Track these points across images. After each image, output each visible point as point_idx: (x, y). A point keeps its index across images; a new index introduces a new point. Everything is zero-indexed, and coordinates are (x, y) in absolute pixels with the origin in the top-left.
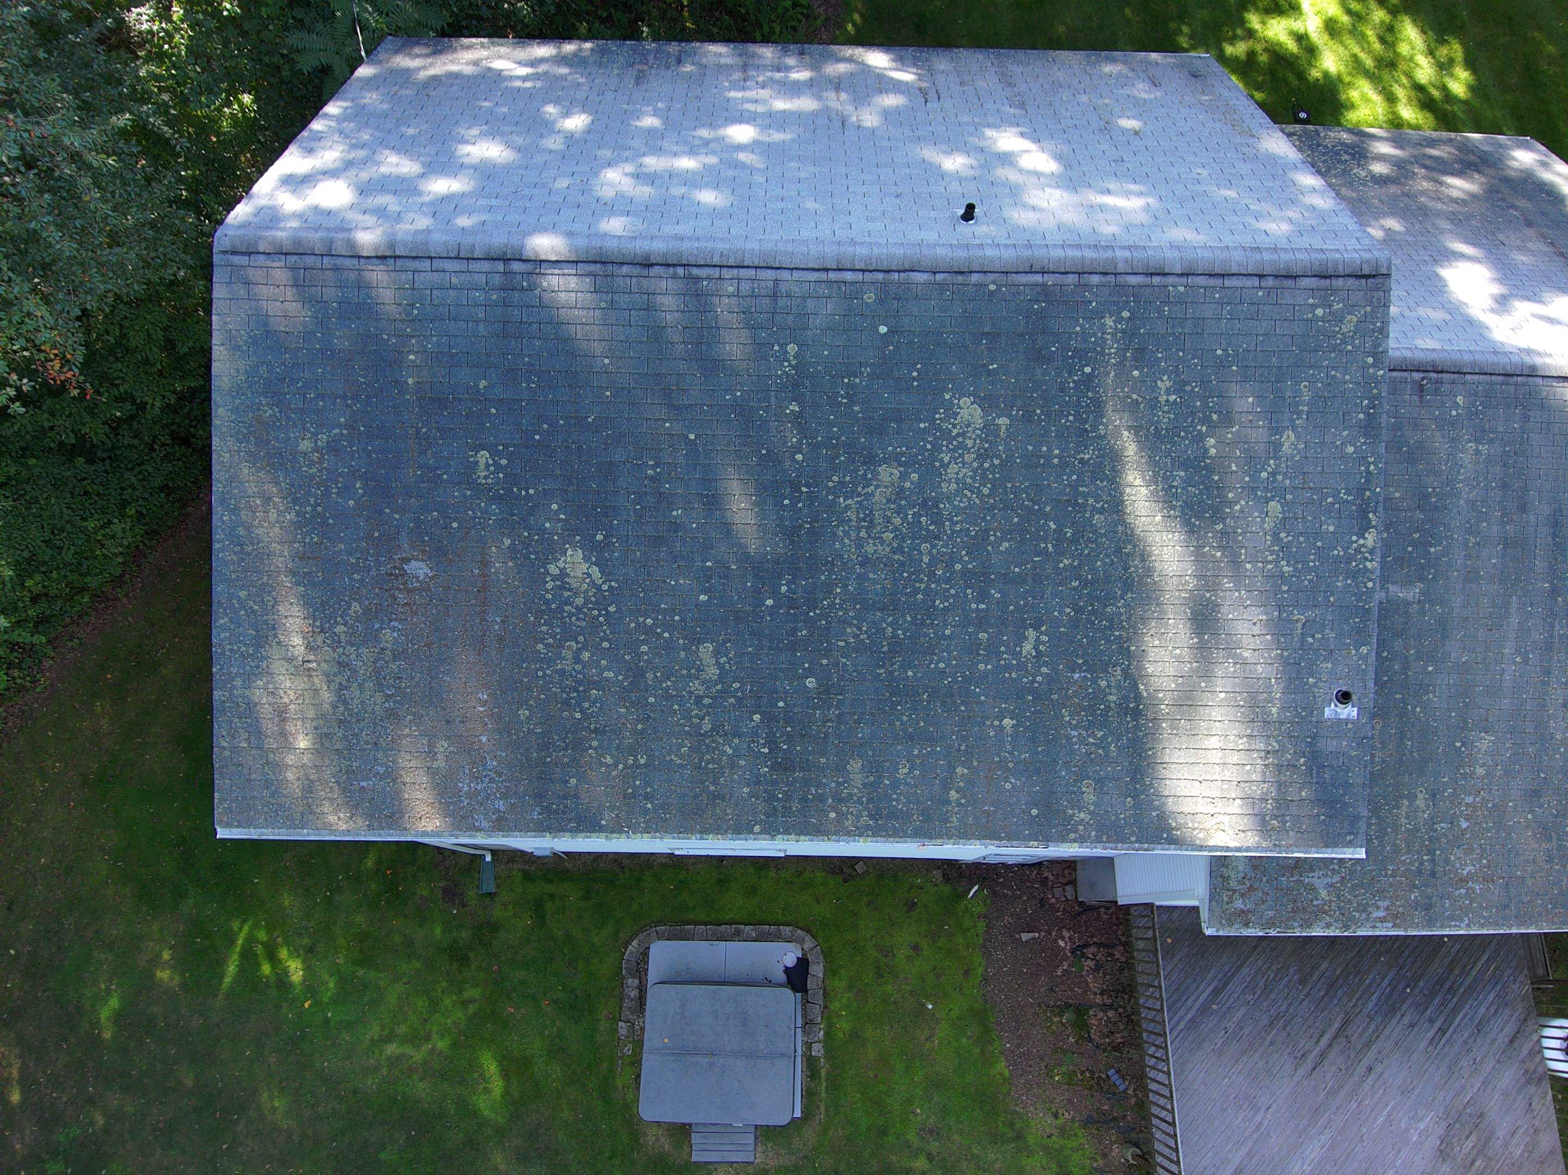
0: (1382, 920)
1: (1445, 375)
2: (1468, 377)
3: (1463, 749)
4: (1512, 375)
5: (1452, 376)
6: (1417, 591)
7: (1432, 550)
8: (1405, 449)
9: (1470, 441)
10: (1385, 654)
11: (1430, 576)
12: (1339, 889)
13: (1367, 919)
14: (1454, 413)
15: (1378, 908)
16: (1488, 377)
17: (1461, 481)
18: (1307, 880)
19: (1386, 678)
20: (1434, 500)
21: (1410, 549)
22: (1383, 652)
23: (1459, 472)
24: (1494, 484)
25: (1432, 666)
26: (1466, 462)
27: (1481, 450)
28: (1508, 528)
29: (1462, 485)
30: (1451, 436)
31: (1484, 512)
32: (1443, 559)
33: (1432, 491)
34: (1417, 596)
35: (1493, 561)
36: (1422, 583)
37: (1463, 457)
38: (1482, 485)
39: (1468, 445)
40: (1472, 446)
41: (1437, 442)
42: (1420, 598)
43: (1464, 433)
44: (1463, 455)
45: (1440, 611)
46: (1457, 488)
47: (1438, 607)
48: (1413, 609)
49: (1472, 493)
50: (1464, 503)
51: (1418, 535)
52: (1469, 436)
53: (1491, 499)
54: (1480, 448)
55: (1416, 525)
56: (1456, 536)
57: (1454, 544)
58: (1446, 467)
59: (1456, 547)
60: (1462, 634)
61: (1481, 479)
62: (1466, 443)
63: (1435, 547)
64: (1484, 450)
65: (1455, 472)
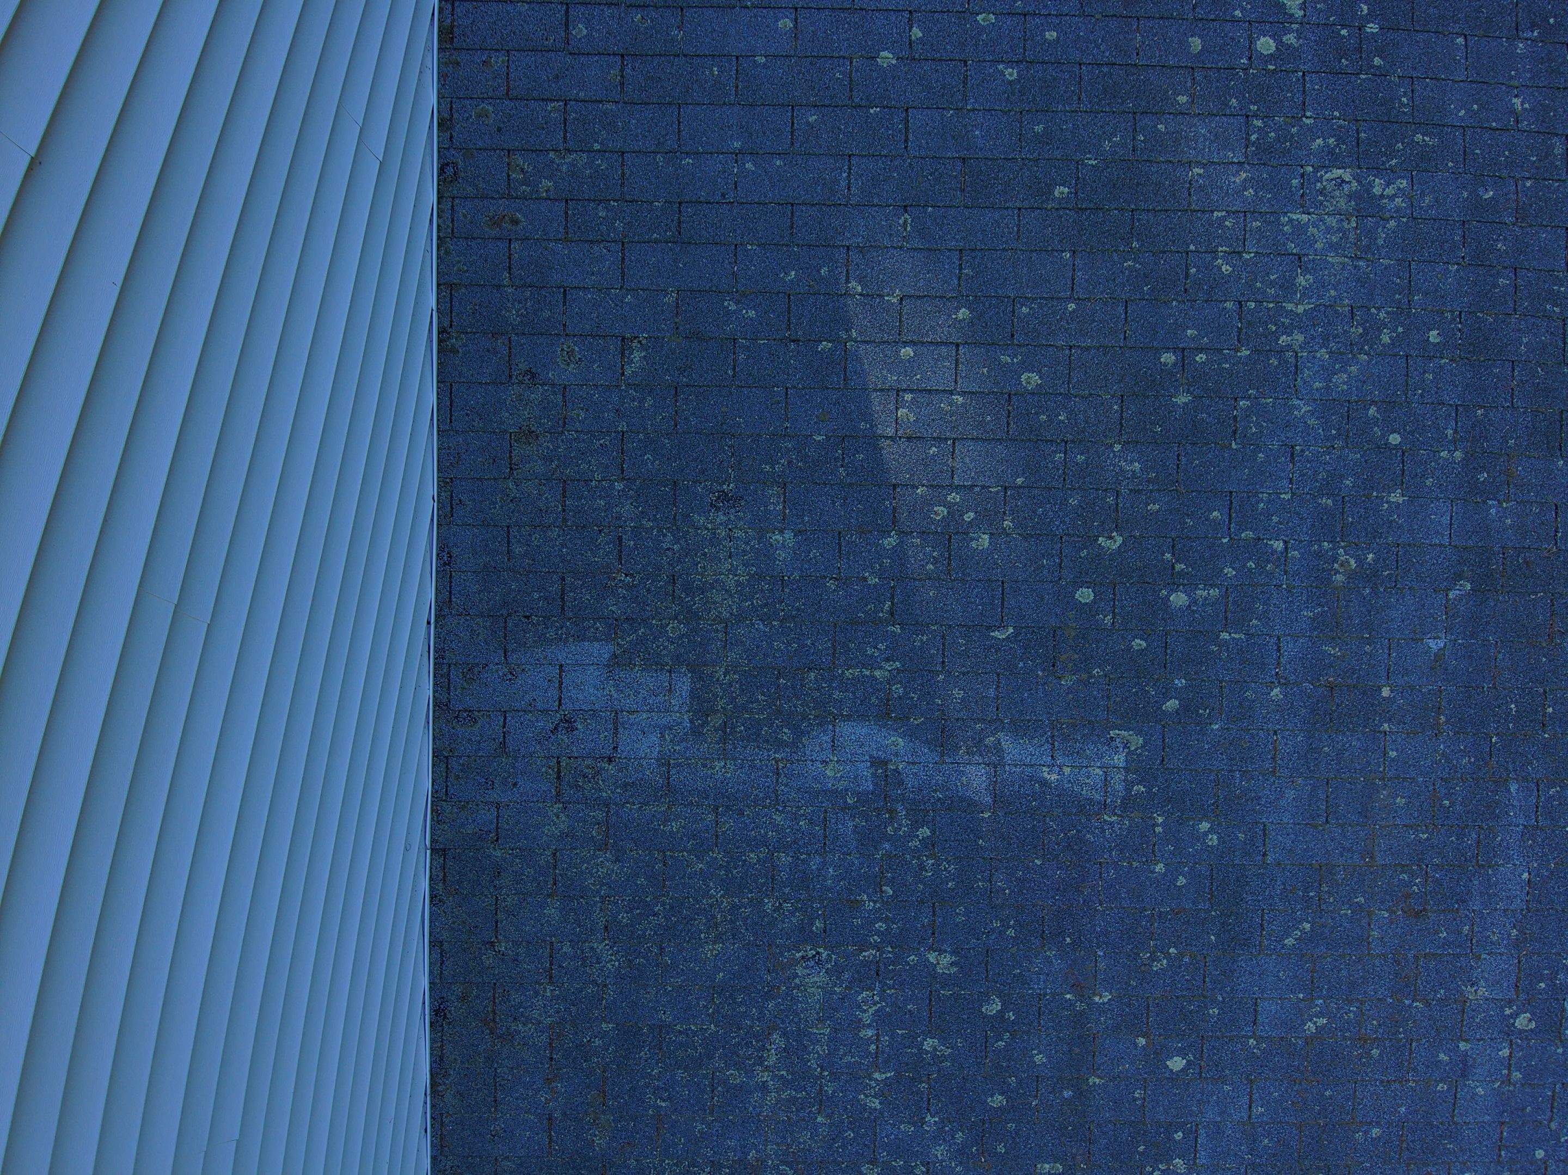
6: (1119, 759)
7: (1179, 599)
8: (1061, 191)
9: (1332, 159)
10: (994, 1007)
11: (1172, 704)
14: (1266, 45)
17: (1298, 323)
19: (997, 1100)
20: (1182, 399)
21: (1085, 595)
22: (985, 998)
23: (1287, 287)
24: (1434, 336)
25: (1182, 1053)
26: (1319, 246)
27: (1382, 196)
28: (1493, 511)
29: (1301, 338)
30: (1254, 137)
31: (1396, 447)
32: (1225, 636)
33: (1175, 365)
34: (1117, 781)
35: (1432, 643)
36: (1139, 732)
37: (1307, 224)
38: (1386, 339)
39: (1328, 176)
40: (1341, 182)
41: (1199, 164)
42: (1128, 790)
43: (1310, 129)
44: (1305, 217)
45: (1213, 840)
46: (1281, 352)
47: (1205, 826)
48: (1103, 831)
49: (1345, 371)
50: (1312, 413)
51: (1119, 540)
52: (1332, 140)
53: (1422, 396)
54: (1377, 191)
55: (1110, 500)
56: (1279, 545)
57: (1270, 574)
58: (1234, 266)
59: (1278, 586)
60: (1303, 931)
61: (1382, 315)
62: (1316, 170)
63: (1190, 588)
64: (1392, 198)
65: (1272, 284)
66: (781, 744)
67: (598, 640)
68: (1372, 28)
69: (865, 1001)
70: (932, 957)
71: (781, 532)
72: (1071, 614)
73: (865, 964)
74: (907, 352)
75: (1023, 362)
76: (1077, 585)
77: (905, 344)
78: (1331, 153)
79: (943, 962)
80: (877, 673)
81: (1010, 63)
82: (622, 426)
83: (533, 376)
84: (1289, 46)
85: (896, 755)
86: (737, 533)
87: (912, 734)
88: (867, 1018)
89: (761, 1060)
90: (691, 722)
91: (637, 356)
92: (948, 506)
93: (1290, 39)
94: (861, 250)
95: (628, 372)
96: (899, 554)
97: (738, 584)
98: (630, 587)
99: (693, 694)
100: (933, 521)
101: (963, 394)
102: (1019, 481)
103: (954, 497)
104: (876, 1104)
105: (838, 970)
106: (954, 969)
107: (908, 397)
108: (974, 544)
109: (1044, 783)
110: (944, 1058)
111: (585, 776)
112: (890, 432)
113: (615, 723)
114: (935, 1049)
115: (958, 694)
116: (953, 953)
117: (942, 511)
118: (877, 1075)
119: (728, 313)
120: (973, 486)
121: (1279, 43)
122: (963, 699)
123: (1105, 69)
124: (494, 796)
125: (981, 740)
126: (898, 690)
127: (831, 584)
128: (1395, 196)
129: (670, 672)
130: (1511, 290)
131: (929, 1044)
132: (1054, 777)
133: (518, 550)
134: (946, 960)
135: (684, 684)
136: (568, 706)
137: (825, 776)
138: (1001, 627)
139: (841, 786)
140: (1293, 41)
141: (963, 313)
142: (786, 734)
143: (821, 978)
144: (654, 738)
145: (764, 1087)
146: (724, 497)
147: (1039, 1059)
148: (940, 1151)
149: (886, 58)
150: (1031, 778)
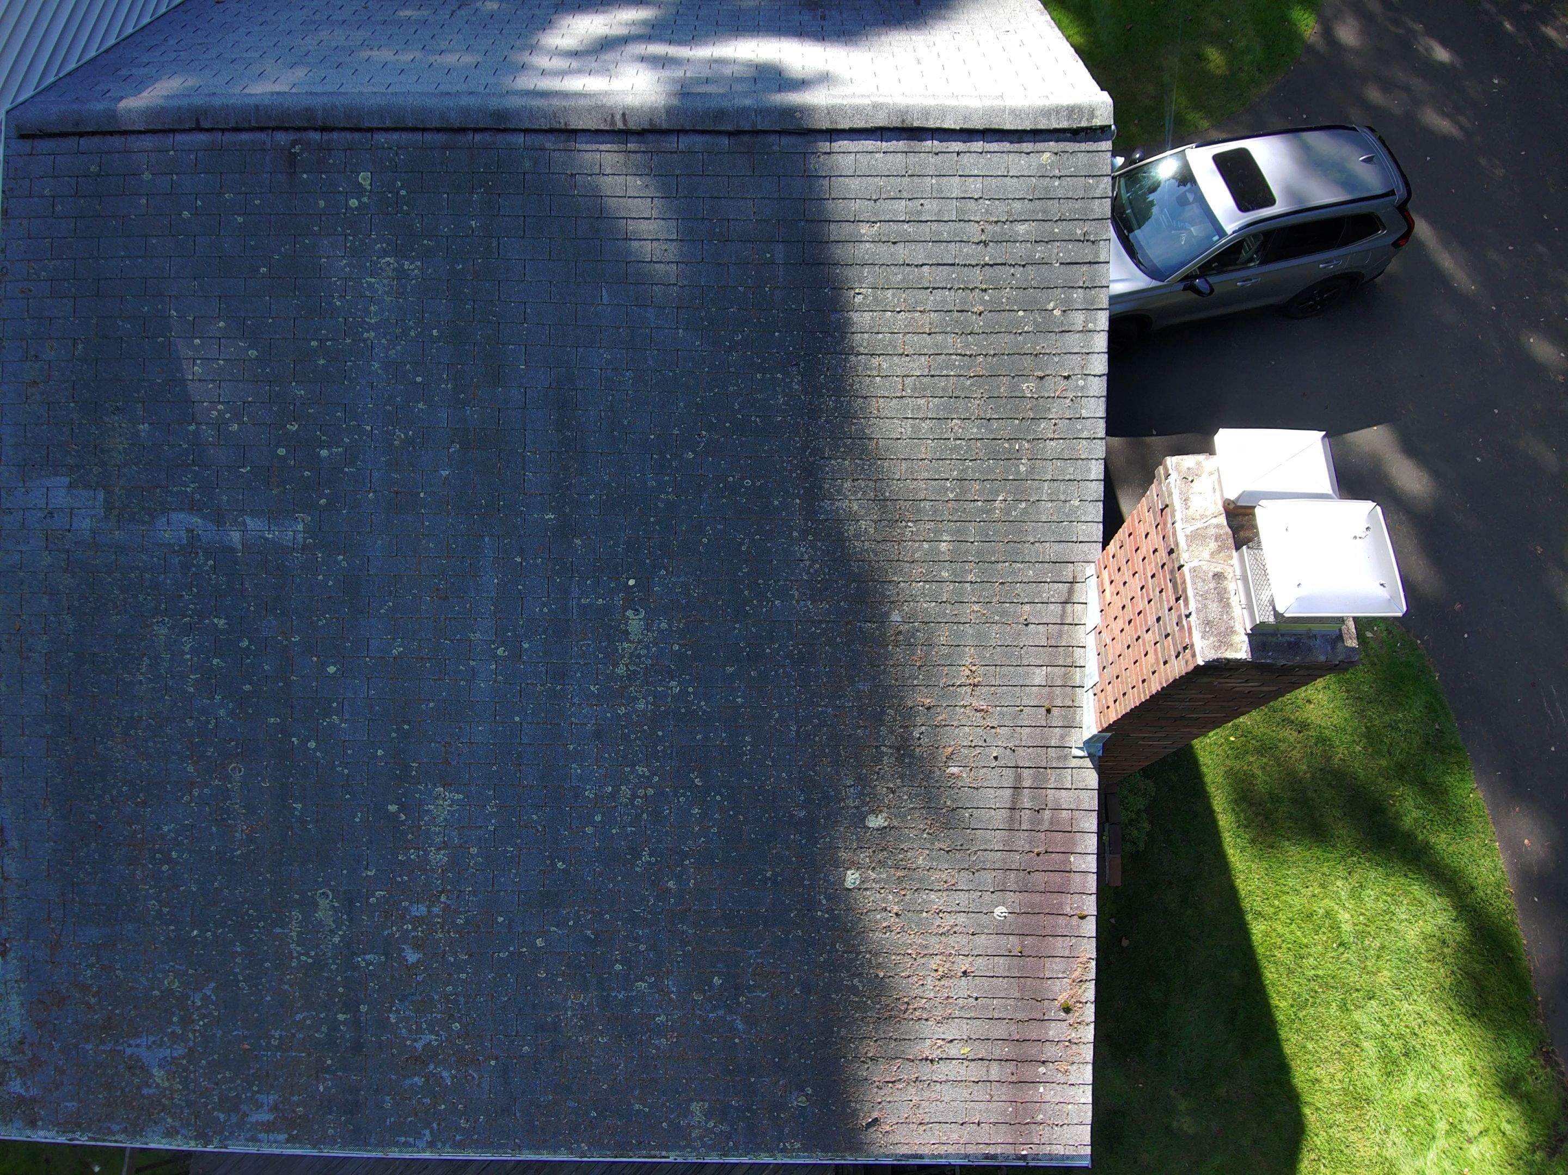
0: (269, 1127)
1: (335, 135)
2: (381, 138)
3: (403, 817)
4: (462, 130)
5: (349, 136)
6: (300, 527)
7: (324, 453)
8: (263, 270)
9: (385, 253)
10: (245, 643)
11: (323, 501)
12: (186, 1069)
13: (240, 1125)
14: (354, 203)
15: (259, 1106)
16: (418, 136)
17: (371, 327)
18: (129, 1051)
19: (247, 687)
20: (322, 362)
21: (282, 451)
22: (240, 640)
23: (366, 311)
24: (435, 332)
25: (334, 664)
26: (380, 293)
27: (409, 270)
28: (468, 412)
29: (373, 334)
30: (348, 245)
31: (419, 383)
32: (346, 470)
33: (317, 346)
34: (300, 537)
35: (442, 472)
36: (309, 515)
37: (374, 283)
38: (412, 334)
39: (384, 261)
40: (389, 264)
41: (324, 257)
42: (305, 542)
43: (374, 239)
44: (373, 280)
45: (345, 564)
46: (365, 340)
47: (341, 557)
48: (294, 561)
49: (394, 349)
50: (380, 368)
51: (297, 426)
52: (384, 245)
53: (431, 359)
54: (406, 267)
55: (291, 408)
56: (369, 428)
57: (365, 441)
58: (342, 302)
59: (370, 447)
60: (389, 607)
61: (411, 323)
62: (378, 258)
63: (329, 447)
64: (413, 270)
65: (359, 310)
66: (144, 523)
67: (62, 475)
68: (403, 192)
69: (186, 642)
70: (216, 620)
71: (143, 424)
72: (275, 460)
73: (184, 624)
74: (197, 341)
75: (249, 345)
76: (278, 446)
77: (196, 338)
78: (384, 250)
79: (221, 623)
80: (188, 489)
81: (239, 215)
82: (74, 378)
83: (36, 357)
84: (365, 203)
85: (197, 527)
86: (123, 425)
87: (204, 517)
88: (187, 649)
89: (138, 670)
90: (105, 513)
91: (80, 347)
92: (218, 411)
93: (365, 199)
94: (176, 298)
95: (76, 354)
96: (197, 433)
97: (124, 448)
98: (77, 451)
99: (105, 500)
100: (211, 418)
101: (223, 360)
102: (250, 399)
103: (220, 407)
104: (192, 690)
105: (172, 628)
106: (227, 626)
107: (198, 362)
108: (230, 428)
109: (266, 539)
110: (223, 669)
111: (58, 539)
112: (190, 377)
113: (71, 514)
114: (218, 663)
115: (225, 498)
116: (225, 619)
117: (215, 413)
118: (191, 676)
119: (119, 326)
120: (229, 402)
121: (360, 202)
122: (228, 500)
123: (281, 216)
124: (19, 548)
125: (236, 520)
126: (197, 497)
127: (166, 448)
128: (415, 269)
129: (95, 490)
130: (472, 310)
131: (215, 661)
132: (271, 536)
133: (29, 435)
134: (223, 621)
135: (101, 495)
136: (51, 506)
137: (165, 537)
138: (244, 467)
139: (172, 542)
140: (366, 200)
141: (222, 324)
142: (147, 518)
143: (164, 631)
144: (88, 520)
145: (141, 683)
146: (118, 408)
147: (266, 667)
148: (222, 712)
149: (186, 214)
150: (260, 537)
